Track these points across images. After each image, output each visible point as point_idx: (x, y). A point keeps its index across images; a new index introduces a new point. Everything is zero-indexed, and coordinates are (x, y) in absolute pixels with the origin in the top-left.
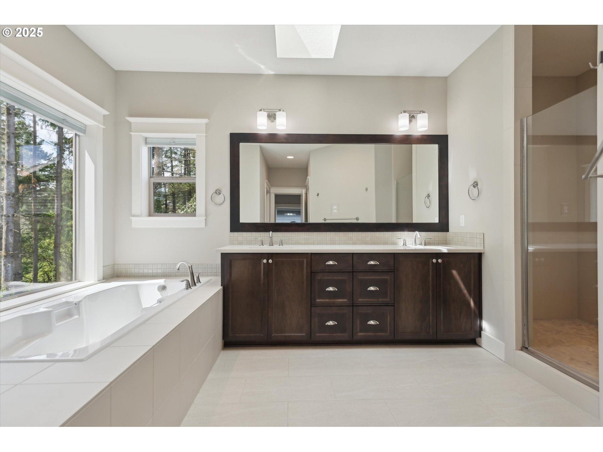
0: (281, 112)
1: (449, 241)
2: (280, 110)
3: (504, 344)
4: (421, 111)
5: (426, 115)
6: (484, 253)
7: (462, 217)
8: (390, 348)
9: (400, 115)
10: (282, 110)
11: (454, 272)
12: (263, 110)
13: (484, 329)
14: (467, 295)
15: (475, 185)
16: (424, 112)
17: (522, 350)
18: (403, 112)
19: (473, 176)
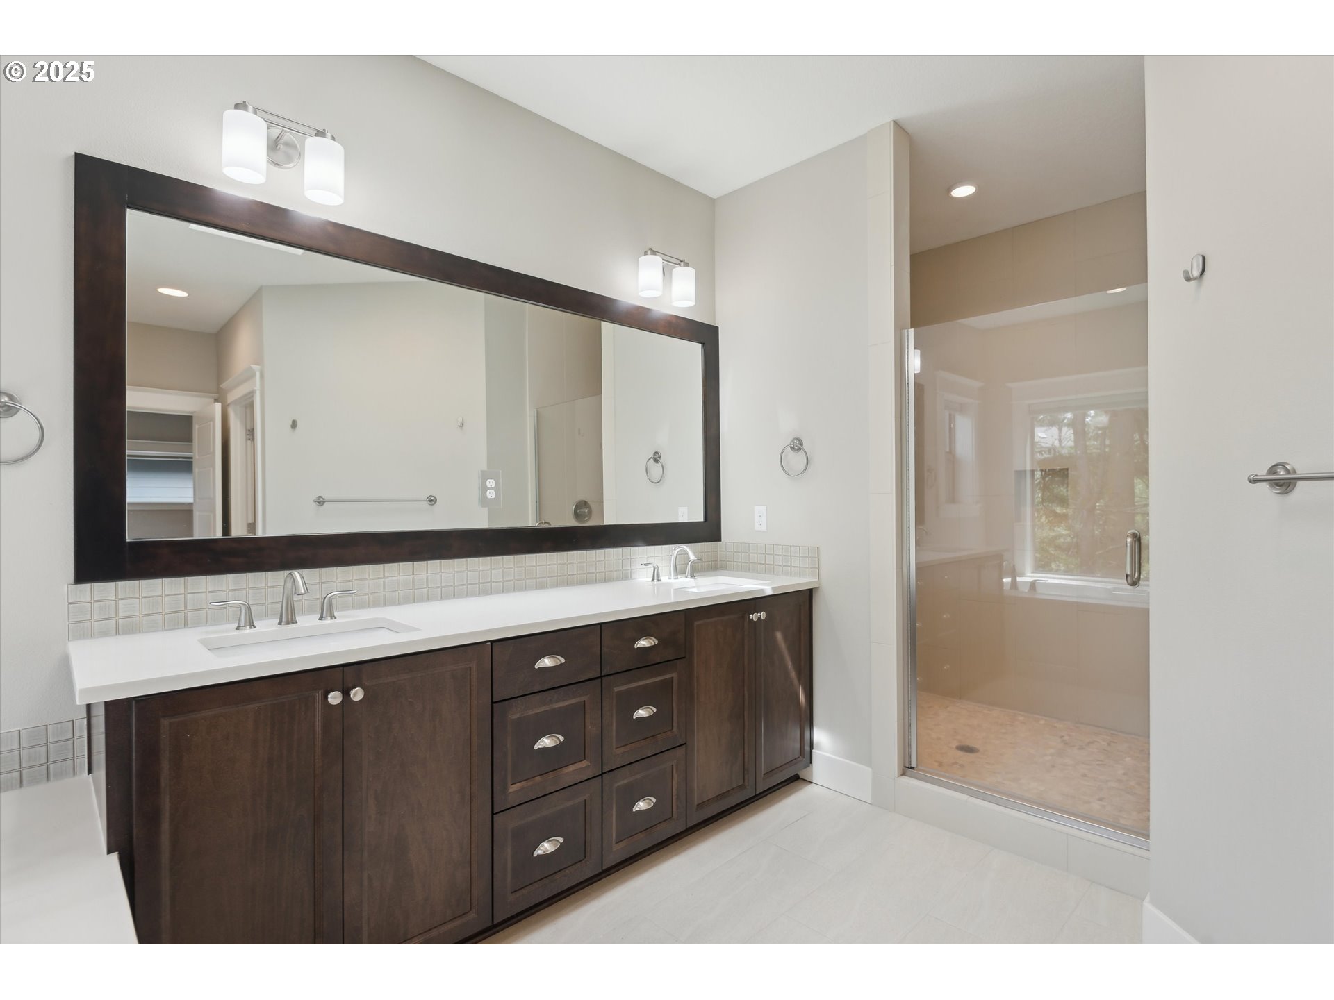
0: (327, 141)
1: (721, 561)
2: (320, 133)
3: (870, 769)
4: (681, 261)
5: (690, 272)
6: (817, 588)
7: (760, 510)
8: (676, 855)
9: (643, 259)
10: (329, 135)
11: (779, 635)
12: (250, 108)
13: (818, 744)
14: (796, 682)
15: (797, 445)
16: (687, 265)
17: (903, 774)
18: (649, 252)
19: (788, 427)
